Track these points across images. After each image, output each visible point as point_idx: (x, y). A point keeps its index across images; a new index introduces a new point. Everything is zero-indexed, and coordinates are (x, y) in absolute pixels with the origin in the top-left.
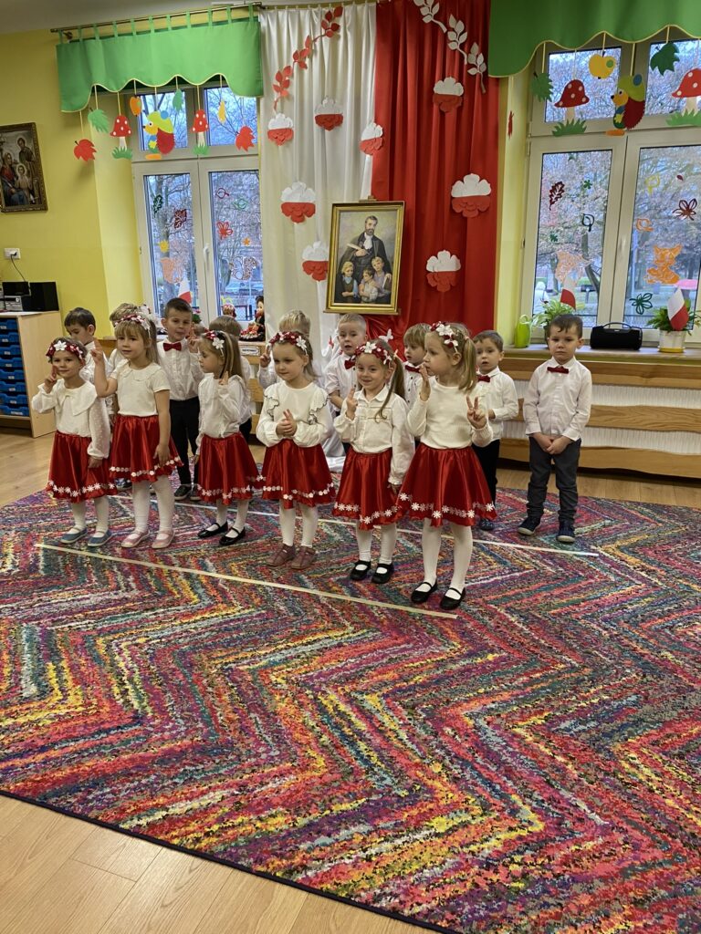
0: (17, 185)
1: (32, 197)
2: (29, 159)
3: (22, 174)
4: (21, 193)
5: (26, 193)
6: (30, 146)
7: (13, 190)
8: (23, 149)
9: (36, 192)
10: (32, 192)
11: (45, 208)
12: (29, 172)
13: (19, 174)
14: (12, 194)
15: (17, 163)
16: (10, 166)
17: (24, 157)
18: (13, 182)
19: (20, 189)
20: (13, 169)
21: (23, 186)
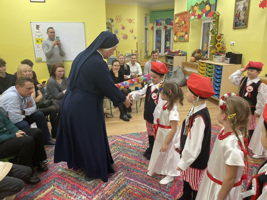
0: (239, 20)
1: (243, 23)
2: (245, 10)
3: (242, 16)
4: (240, 22)
5: (242, 22)
6: (247, 5)
7: (238, 21)
8: (244, 7)
9: (245, 21)
10: (243, 21)
11: (246, 27)
12: (244, 14)
13: (241, 15)
14: (238, 22)
15: (241, 12)
16: (239, 13)
17: (244, 9)
18: (238, 18)
19: (240, 20)
20: (239, 14)
21: (241, 20)
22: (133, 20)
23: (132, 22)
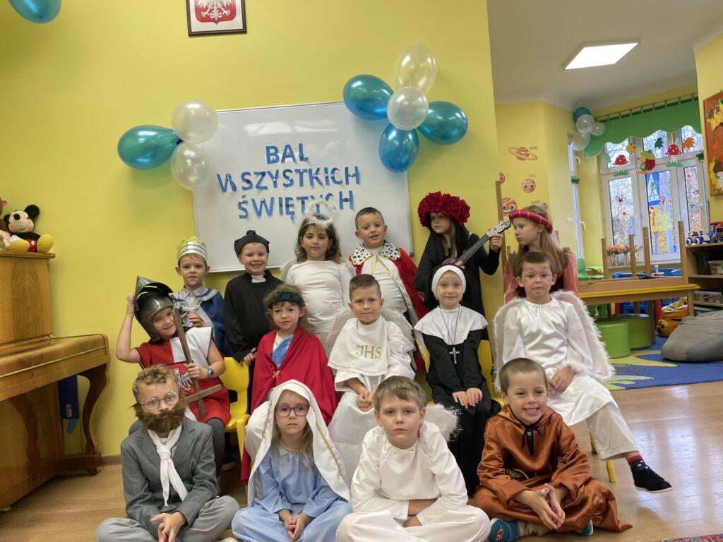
22: (530, 151)
23: (530, 156)
